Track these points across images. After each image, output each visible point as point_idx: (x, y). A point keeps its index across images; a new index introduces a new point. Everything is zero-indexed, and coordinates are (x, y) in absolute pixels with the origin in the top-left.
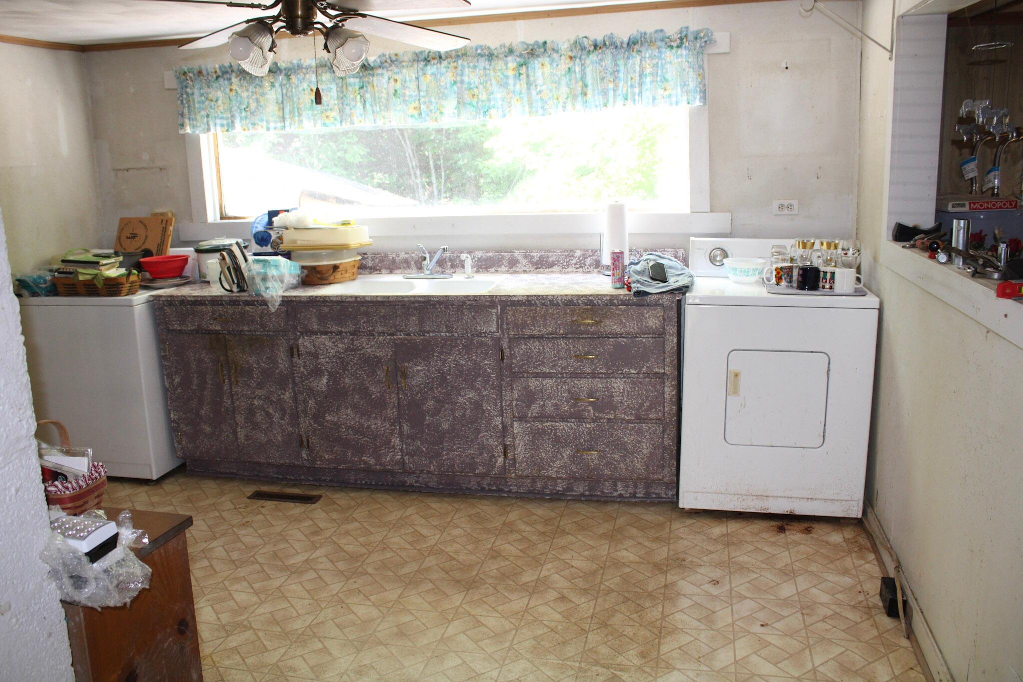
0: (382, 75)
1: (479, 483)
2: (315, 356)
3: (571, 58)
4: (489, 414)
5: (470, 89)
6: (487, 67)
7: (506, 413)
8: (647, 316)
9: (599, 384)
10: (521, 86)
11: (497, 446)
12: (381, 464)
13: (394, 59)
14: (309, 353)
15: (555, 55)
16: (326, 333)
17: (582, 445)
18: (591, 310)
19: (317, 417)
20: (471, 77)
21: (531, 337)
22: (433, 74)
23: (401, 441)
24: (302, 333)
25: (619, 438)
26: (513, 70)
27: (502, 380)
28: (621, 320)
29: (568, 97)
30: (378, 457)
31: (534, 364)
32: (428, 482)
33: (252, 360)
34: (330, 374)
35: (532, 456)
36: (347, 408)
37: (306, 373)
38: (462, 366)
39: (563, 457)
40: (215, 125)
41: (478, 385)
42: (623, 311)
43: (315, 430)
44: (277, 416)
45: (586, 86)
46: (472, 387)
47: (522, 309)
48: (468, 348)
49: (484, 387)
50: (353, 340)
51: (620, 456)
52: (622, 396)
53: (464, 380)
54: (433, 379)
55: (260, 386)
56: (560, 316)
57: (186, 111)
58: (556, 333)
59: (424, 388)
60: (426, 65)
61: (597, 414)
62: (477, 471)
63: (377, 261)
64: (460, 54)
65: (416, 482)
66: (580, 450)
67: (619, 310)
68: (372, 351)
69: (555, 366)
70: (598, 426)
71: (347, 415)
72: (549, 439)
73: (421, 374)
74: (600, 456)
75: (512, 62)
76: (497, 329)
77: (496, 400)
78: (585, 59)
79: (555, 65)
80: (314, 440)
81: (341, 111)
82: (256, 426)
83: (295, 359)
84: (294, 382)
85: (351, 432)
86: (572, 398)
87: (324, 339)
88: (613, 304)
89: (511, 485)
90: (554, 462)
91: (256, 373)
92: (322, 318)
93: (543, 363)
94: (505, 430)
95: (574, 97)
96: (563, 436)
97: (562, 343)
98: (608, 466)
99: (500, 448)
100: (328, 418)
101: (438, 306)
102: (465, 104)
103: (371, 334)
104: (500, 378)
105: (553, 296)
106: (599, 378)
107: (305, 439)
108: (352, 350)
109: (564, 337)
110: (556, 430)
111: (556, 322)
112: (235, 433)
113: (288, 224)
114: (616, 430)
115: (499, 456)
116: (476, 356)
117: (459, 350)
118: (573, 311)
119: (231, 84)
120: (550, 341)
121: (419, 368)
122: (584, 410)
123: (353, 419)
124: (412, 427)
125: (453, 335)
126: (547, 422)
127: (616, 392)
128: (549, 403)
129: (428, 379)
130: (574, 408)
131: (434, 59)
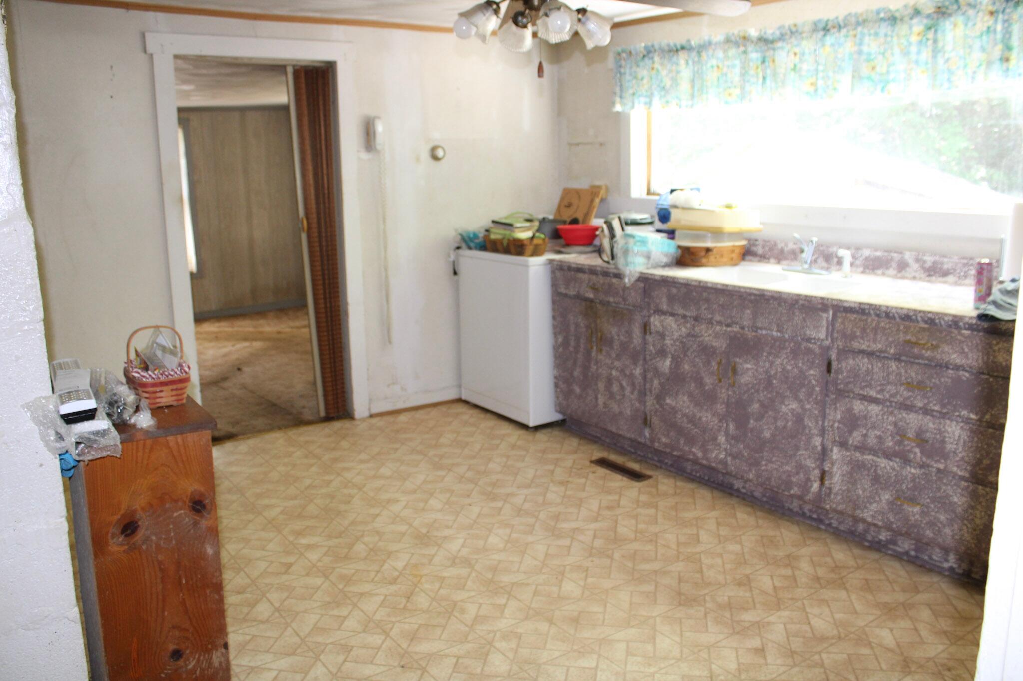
0: (782, 48)
1: (801, 508)
2: (662, 336)
3: (991, 13)
4: (810, 431)
5: (868, 61)
6: (889, 33)
7: (828, 434)
8: (996, 348)
9: (930, 424)
10: (926, 54)
11: (814, 469)
12: (707, 459)
13: (794, 29)
14: (658, 332)
15: (971, 12)
16: (673, 315)
17: (903, 493)
18: (928, 329)
19: (660, 398)
20: (871, 46)
21: (862, 352)
22: (832, 45)
23: (727, 440)
24: (655, 312)
25: (947, 496)
26: (919, 34)
27: (827, 395)
28: (963, 349)
29: (980, 65)
30: (705, 451)
31: (860, 383)
32: (754, 491)
33: (614, 331)
34: (673, 358)
35: (848, 491)
36: (684, 395)
37: (654, 352)
38: (788, 372)
39: (880, 500)
40: (639, 103)
41: (802, 395)
42: (966, 338)
43: (656, 411)
44: (628, 389)
45: (1008, 48)
46: (796, 398)
47: (853, 317)
48: (795, 353)
49: (807, 400)
50: (694, 326)
51: (947, 519)
52: (956, 444)
53: (789, 388)
54: (761, 379)
55: (618, 357)
56: (892, 332)
57: (618, 90)
58: (885, 351)
59: (752, 387)
60: (825, 35)
61: (924, 459)
62: (792, 492)
63: (767, 249)
64: (860, 20)
65: (744, 488)
66: (902, 498)
67: (962, 335)
68: (709, 340)
69: (882, 391)
70: (924, 474)
71: (684, 402)
72: (868, 475)
73: (750, 373)
74: (922, 512)
75: (918, 26)
76: (827, 336)
77: (817, 417)
78: (1009, 14)
79: (970, 24)
80: (656, 420)
81: (742, 88)
82: (612, 396)
83: (648, 337)
84: (645, 359)
85: (685, 420)
86: (897, 433)
87: (670, 320)
88: (957, 327)
89: (832, 518)
90: (871, 504)
91: (616, 345)
92: (671, 299)
93: (870, 384)
94: (824, 453)
95: (989, 63)
96: (883, 476)
97: (893, 365)
98: (930, 526)
99: (817, 472)
100: (668, 401)
101: (771, 302)
102: (860, 78)
103: (710, 322)
104: (825, 392)
105: (887, 307)
106: (933, 416)
107: (648, 418)
108: (693, 336)
109: (897, 358)
110: (876, 466)
111: (887, 339)
112: (597, 398)
113: (678, 203)
114: (945, 485)
115: (815, 481)
116: (803, 364)
117: (786, 353)
118: (907, 328)
119: (653, 63)
120: (880, 361)
121: (749, 366)
122: (909, 451)
123: (688, 407)
124: (737, 428)
125: (784, 336)
126: (869, 454)
127: (950, 437)
128: (873, 433)
129: (756, 380)
130: (899, 446)
131: (834, 27)
